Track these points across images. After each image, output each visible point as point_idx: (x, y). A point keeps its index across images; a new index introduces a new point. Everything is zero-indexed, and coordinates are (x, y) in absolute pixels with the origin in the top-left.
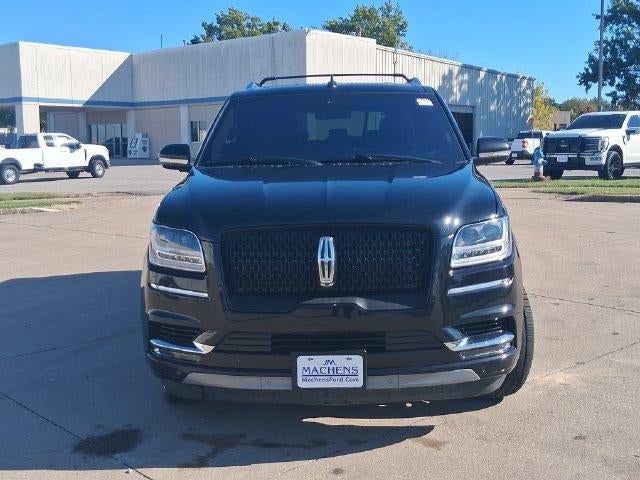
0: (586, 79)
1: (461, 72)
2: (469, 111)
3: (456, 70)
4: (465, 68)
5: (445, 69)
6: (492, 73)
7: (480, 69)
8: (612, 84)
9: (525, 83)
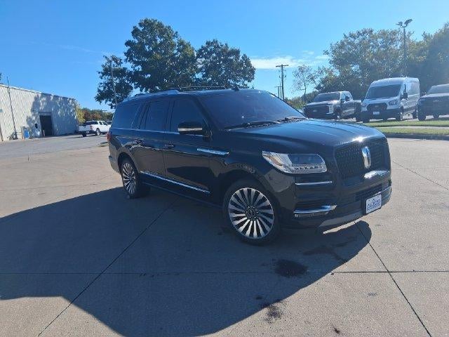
0: (99, 99)
1: (42, 97)
2: (49, 115)
3: (40, 95)
4: (44, 95)
5: (36, 95)
6: (56, 97)
7: (50, 95)
8: (110, 101)
9: (71, 101)
